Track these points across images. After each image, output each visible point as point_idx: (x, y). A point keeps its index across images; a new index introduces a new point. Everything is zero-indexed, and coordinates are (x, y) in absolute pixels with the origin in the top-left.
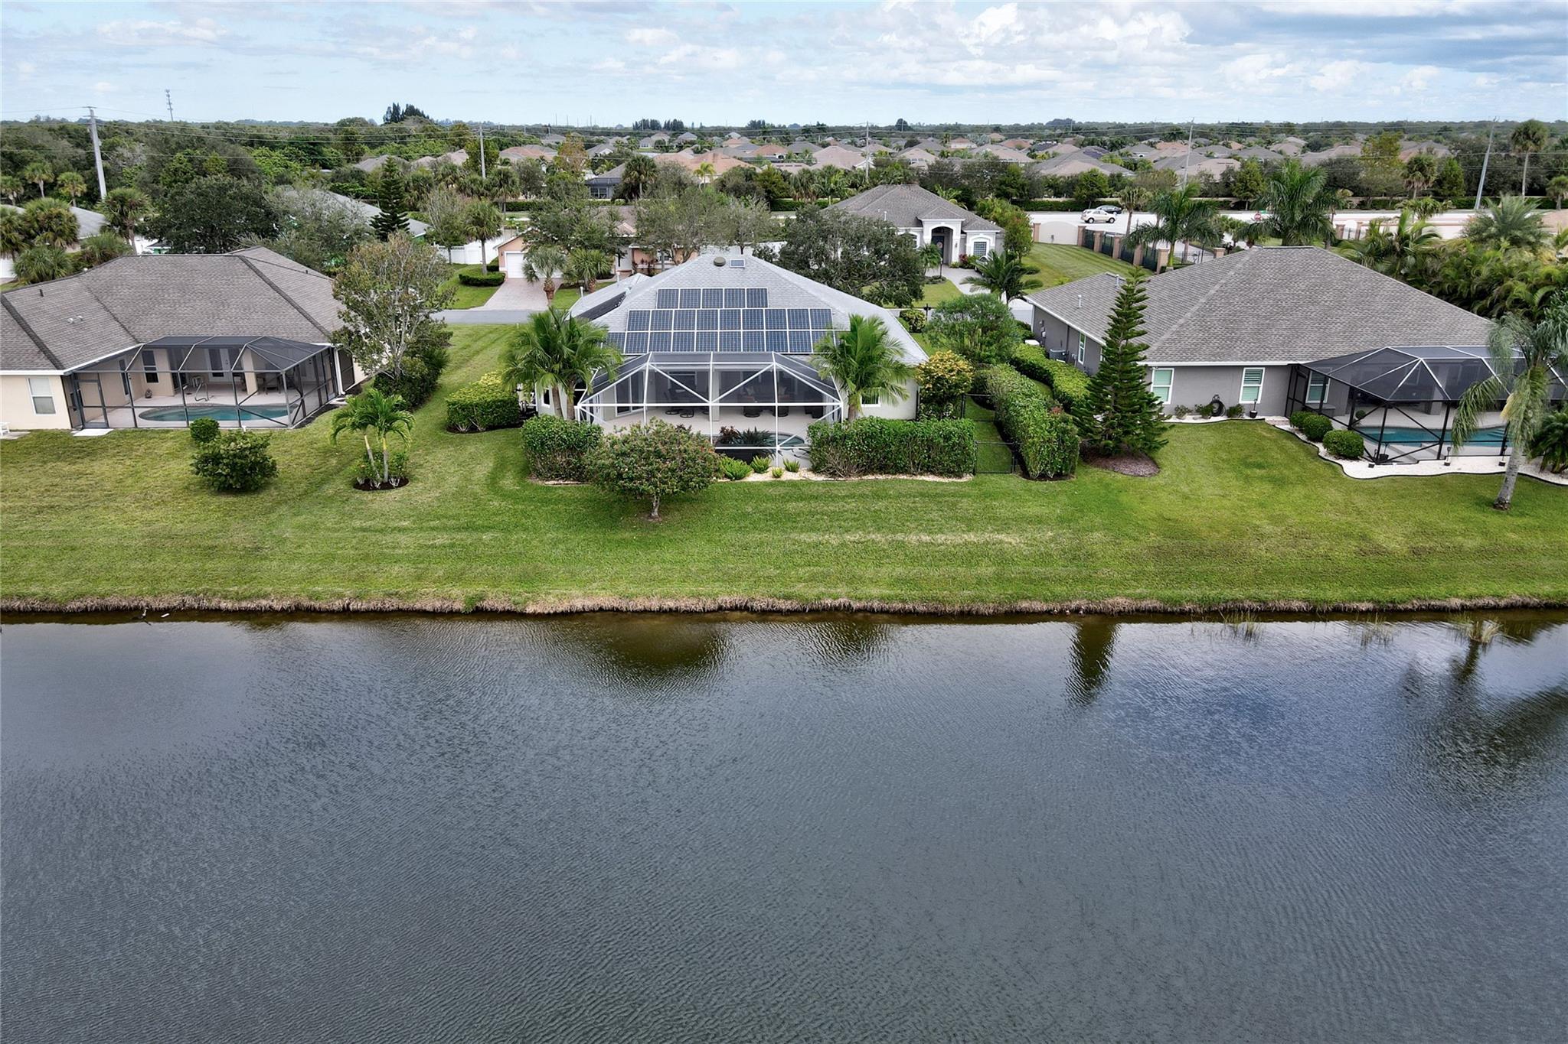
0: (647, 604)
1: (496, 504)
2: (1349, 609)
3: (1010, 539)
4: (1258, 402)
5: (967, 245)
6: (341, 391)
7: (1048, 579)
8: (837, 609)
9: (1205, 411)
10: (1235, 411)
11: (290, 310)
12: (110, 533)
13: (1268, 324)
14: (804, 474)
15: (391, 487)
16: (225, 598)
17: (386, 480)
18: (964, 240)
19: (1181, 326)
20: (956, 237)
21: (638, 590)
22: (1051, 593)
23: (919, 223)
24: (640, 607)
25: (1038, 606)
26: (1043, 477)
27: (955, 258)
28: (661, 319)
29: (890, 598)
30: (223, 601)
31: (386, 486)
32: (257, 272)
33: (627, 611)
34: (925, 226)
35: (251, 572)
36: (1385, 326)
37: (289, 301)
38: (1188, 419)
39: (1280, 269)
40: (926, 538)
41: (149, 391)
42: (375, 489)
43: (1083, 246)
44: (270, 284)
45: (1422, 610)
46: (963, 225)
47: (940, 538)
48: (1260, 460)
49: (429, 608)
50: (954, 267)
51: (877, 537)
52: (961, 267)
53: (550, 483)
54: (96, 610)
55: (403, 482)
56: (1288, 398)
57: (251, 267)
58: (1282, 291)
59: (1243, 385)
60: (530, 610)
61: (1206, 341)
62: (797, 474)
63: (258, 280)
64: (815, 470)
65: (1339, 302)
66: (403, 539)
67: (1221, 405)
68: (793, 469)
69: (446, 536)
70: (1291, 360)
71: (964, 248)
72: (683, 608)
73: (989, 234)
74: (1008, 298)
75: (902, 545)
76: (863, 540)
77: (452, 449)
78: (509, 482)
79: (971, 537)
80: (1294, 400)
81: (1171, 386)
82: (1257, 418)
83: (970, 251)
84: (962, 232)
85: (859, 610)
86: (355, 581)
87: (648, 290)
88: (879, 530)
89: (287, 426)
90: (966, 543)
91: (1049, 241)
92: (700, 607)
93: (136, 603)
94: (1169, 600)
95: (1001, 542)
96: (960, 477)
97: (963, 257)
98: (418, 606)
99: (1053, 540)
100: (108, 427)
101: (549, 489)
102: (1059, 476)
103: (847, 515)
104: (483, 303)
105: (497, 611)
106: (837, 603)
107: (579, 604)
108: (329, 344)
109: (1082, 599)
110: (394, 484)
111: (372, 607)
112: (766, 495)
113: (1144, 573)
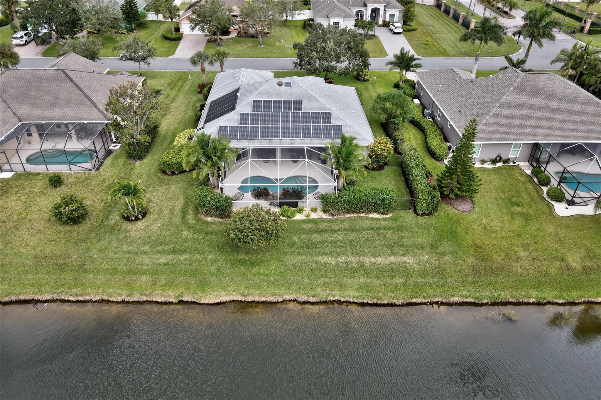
0: (253, 299)
1: (186, 234)
2: (554, 302)
3: (409, 260)
4: (518, 156)
5: (386, 16)
6: (114, 140)
7: (425, 285)
8: (335, 301)
9: (494, 162)
10: (507, 161)
11: (87, 102)
12: (17, 255)
13: (526, 119)
14: (319, 215)
15: (139, 219)
16: (71, 295)
17: (137, 215)
18: (385, 13)
19: (487, 121)
20: (382, 12)
21: (249, 292)
22: (427, 293)
23: (365, 5)
24: (250, 300)
25: (421, 300)
26: (424, 214)
27: (380, 22)
28: (254, 117)
29: (357, 297)
30: (70, 297)
31: (137, 219)
32: (70, 79)
33: (245, 301)
34: (368, 7)
35: (81, 280)
36: (579, 120)
37: (86, 96)
38: (487, 166)
39: (534, 86)
40: (373, 260)
41: (29, 141)
42: (132, 220)
43: (436, 6)
44: (77, 86)
45: (585, 302)
46: (385, 6)
47: (379, 259)
48: (518, 200)
49: (159, 301)
50: (380, 26)
51: (352, 259)
52: (383, 26)
53: (209, 219)
54: (16, 301)
55: (144, 215)
56: (531, 155)
57: (67, 76)
58: (534, 100)
59: (512, 150)
60: (203, 302)
61: (498, 130)
62: (316, 214)
63: (71, 84)
64: (325, 212)
65: (559, 106)
66: (146, 259)
67: (501, 158)
68: (314, 210)
69: (165, 257)
70: (535, 140)
71: (385, 17)
72: (269, 301)
73: (396, 11)
74: (406, 71)
75: (362, 264)
76: (346, 261)
77: (164, 187)
78: (190, 217)
79: (392, 259)
80: (533, 157)
81: (480, 150)
82: (516, 164)
83: (387, 19)
84: (384, 10)
85: (344, 302)
86: (126, 285)
87: (248, 100)
88: (352, 254)
89: (91, 170)
90: (391, 263)
91: (421, 3)
92: (276, 300)
93: (33, 298)
94: (478, 298)
95: (405, 262)
96: (387, 214)
97: (384, 21)
98: (154, 300)
99: (428, 261)
100: (12, 171)
101: (207, 223)
102: (430, 214)
103: (339, 244)
104: (173, 53)
105: (189, 302)
106: (335, 299)
107: (224, 299)
108: (106, 122)
109: (440, 297)
110: (140, 217)
111: (134, 300)
112: (303, 229)
113: (466, 281)
